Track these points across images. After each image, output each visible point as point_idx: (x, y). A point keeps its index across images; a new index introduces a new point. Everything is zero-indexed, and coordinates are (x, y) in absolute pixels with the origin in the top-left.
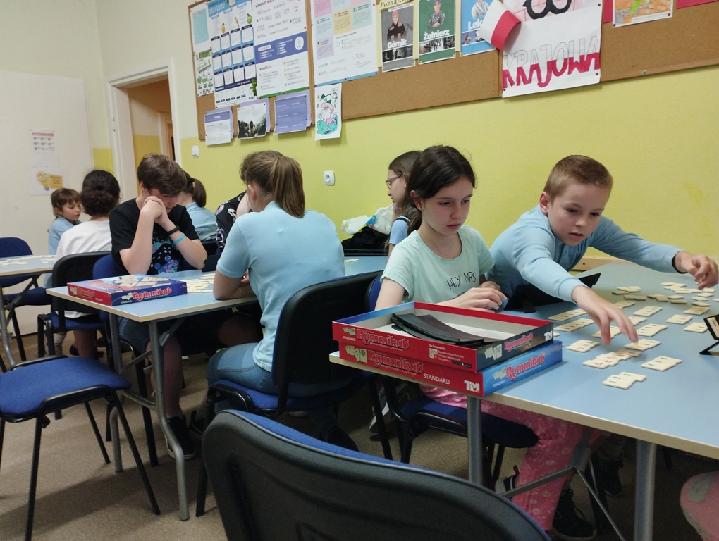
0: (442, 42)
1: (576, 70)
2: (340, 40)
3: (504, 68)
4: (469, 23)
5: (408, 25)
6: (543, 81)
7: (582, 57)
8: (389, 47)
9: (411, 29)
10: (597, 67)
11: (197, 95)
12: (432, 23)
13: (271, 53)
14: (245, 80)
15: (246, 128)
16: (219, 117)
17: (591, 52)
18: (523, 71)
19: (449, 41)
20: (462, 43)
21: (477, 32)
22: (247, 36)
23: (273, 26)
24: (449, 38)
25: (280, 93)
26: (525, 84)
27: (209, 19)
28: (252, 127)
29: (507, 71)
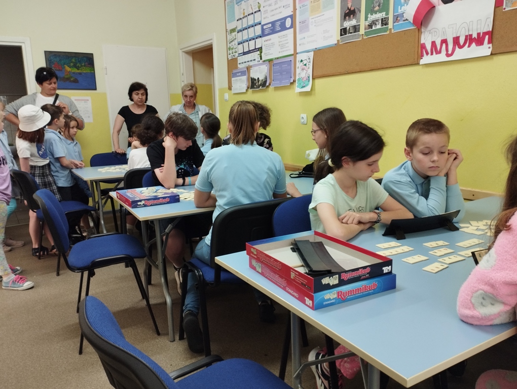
0: (380, 22)
1: (474, 44)
2: (313, 20)
3: (422, 42)
4: (399, 7)
5: (358, 8)
6: (450, 52)
7: (479, 34)
8: (344, 25)
9: (360, 11)
10: (489, 43)
11: (228, 59)
12: (374, 7)
13: (271, 30)
14: (255, 49)
15: (255, 82)
16: (240, 74)
17: (485, 30)
18: (435, 44)
19: (385, 21)
20: (394, 22)
21: (404, 14)
22: (258, 18)
23: (273, 11)
24: (385, 18)
25: (276, 58)
26: (436, 54)
27: (236, 6)
28: (258, 82)
29: (424, 44)
